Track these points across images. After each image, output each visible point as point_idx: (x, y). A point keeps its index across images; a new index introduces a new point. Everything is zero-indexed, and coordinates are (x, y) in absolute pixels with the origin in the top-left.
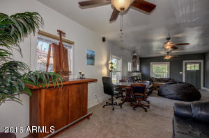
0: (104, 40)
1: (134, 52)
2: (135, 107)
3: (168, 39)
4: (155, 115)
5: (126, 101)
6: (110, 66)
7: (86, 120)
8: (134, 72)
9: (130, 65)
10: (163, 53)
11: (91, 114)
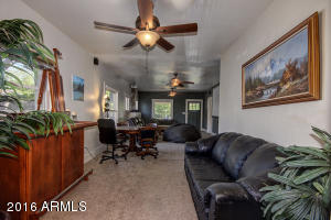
0: (96, 61)
1: (134, 84)
2: (143, 156)
3: (176, 75)
4: (166, 161)
5: (129, 150)
6: (104, 102)
7: (84, 183)
8: (133, 111)
9: (127, 100)
10: (168, 88)
11: (90, 173)
